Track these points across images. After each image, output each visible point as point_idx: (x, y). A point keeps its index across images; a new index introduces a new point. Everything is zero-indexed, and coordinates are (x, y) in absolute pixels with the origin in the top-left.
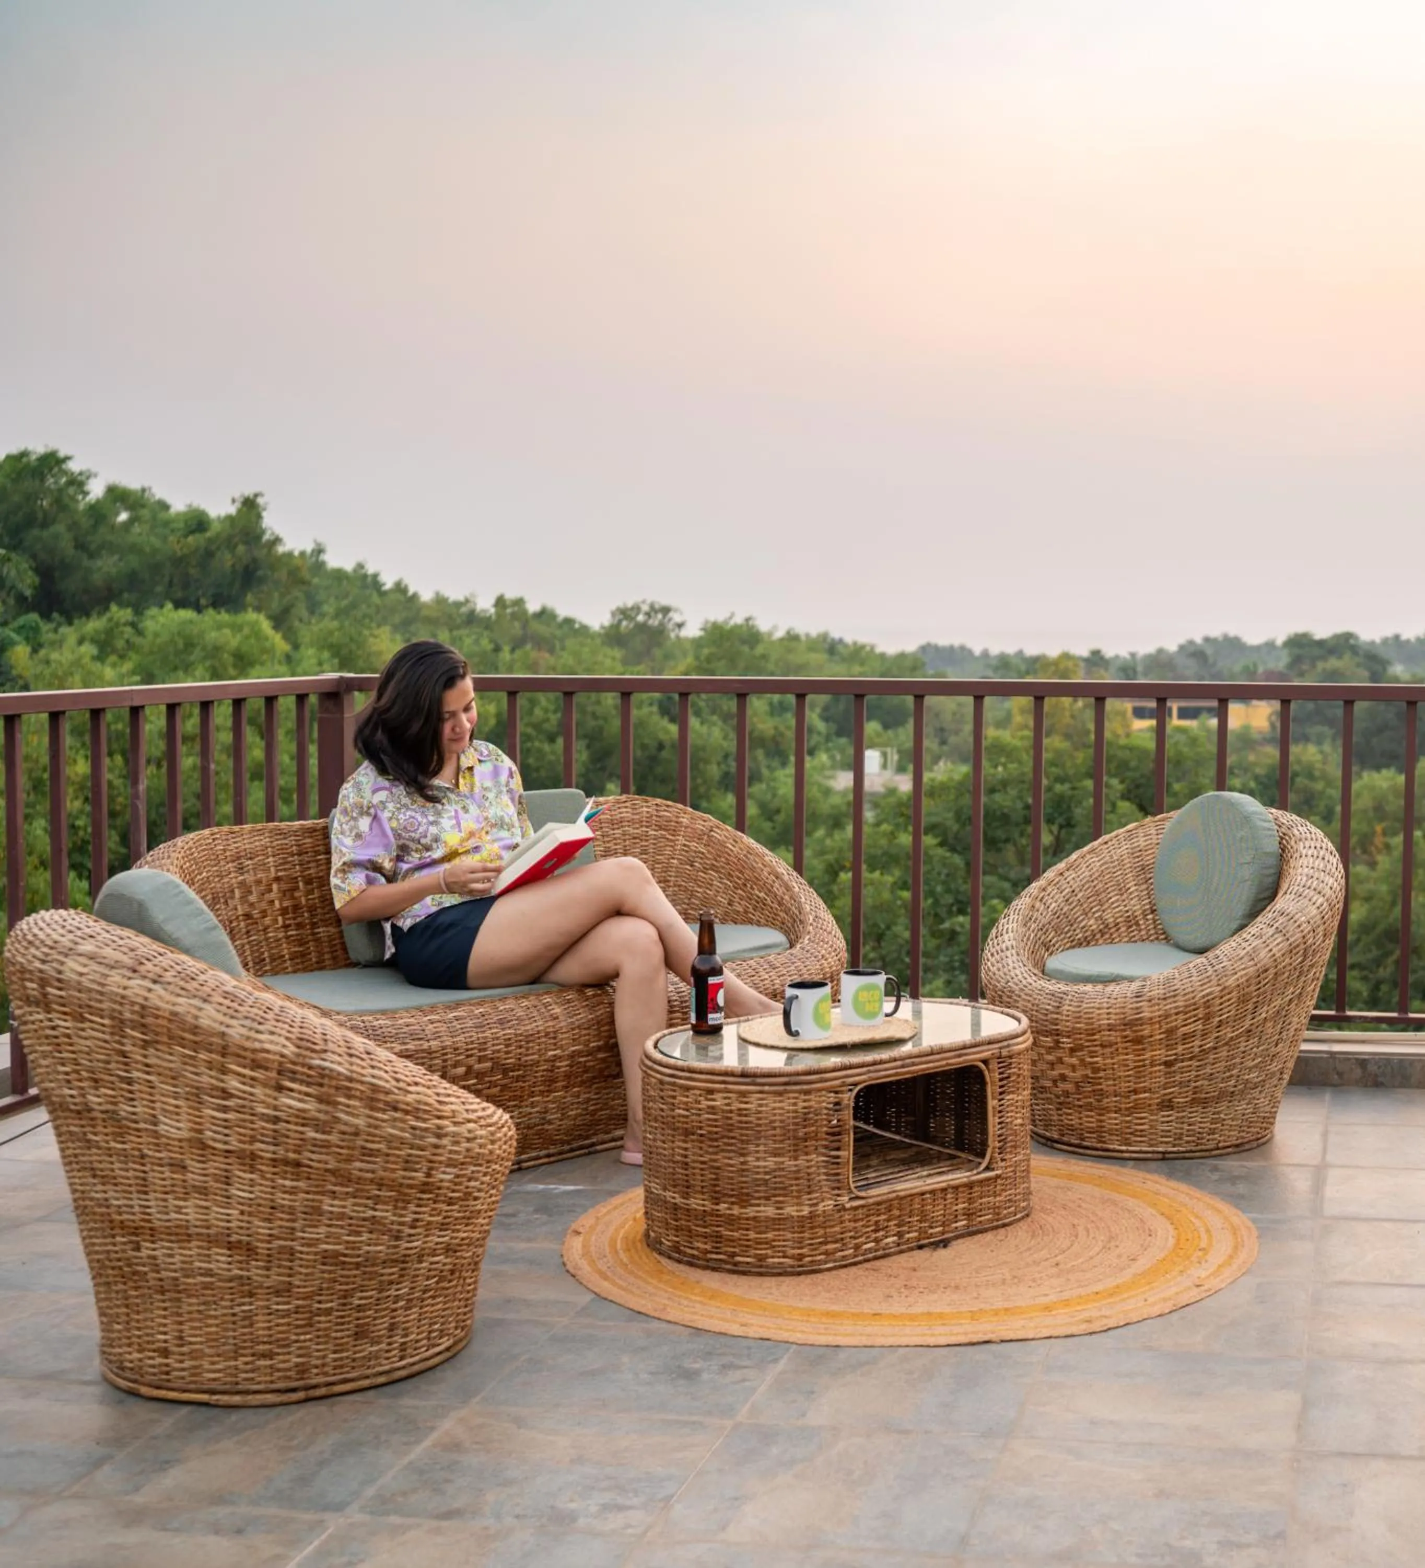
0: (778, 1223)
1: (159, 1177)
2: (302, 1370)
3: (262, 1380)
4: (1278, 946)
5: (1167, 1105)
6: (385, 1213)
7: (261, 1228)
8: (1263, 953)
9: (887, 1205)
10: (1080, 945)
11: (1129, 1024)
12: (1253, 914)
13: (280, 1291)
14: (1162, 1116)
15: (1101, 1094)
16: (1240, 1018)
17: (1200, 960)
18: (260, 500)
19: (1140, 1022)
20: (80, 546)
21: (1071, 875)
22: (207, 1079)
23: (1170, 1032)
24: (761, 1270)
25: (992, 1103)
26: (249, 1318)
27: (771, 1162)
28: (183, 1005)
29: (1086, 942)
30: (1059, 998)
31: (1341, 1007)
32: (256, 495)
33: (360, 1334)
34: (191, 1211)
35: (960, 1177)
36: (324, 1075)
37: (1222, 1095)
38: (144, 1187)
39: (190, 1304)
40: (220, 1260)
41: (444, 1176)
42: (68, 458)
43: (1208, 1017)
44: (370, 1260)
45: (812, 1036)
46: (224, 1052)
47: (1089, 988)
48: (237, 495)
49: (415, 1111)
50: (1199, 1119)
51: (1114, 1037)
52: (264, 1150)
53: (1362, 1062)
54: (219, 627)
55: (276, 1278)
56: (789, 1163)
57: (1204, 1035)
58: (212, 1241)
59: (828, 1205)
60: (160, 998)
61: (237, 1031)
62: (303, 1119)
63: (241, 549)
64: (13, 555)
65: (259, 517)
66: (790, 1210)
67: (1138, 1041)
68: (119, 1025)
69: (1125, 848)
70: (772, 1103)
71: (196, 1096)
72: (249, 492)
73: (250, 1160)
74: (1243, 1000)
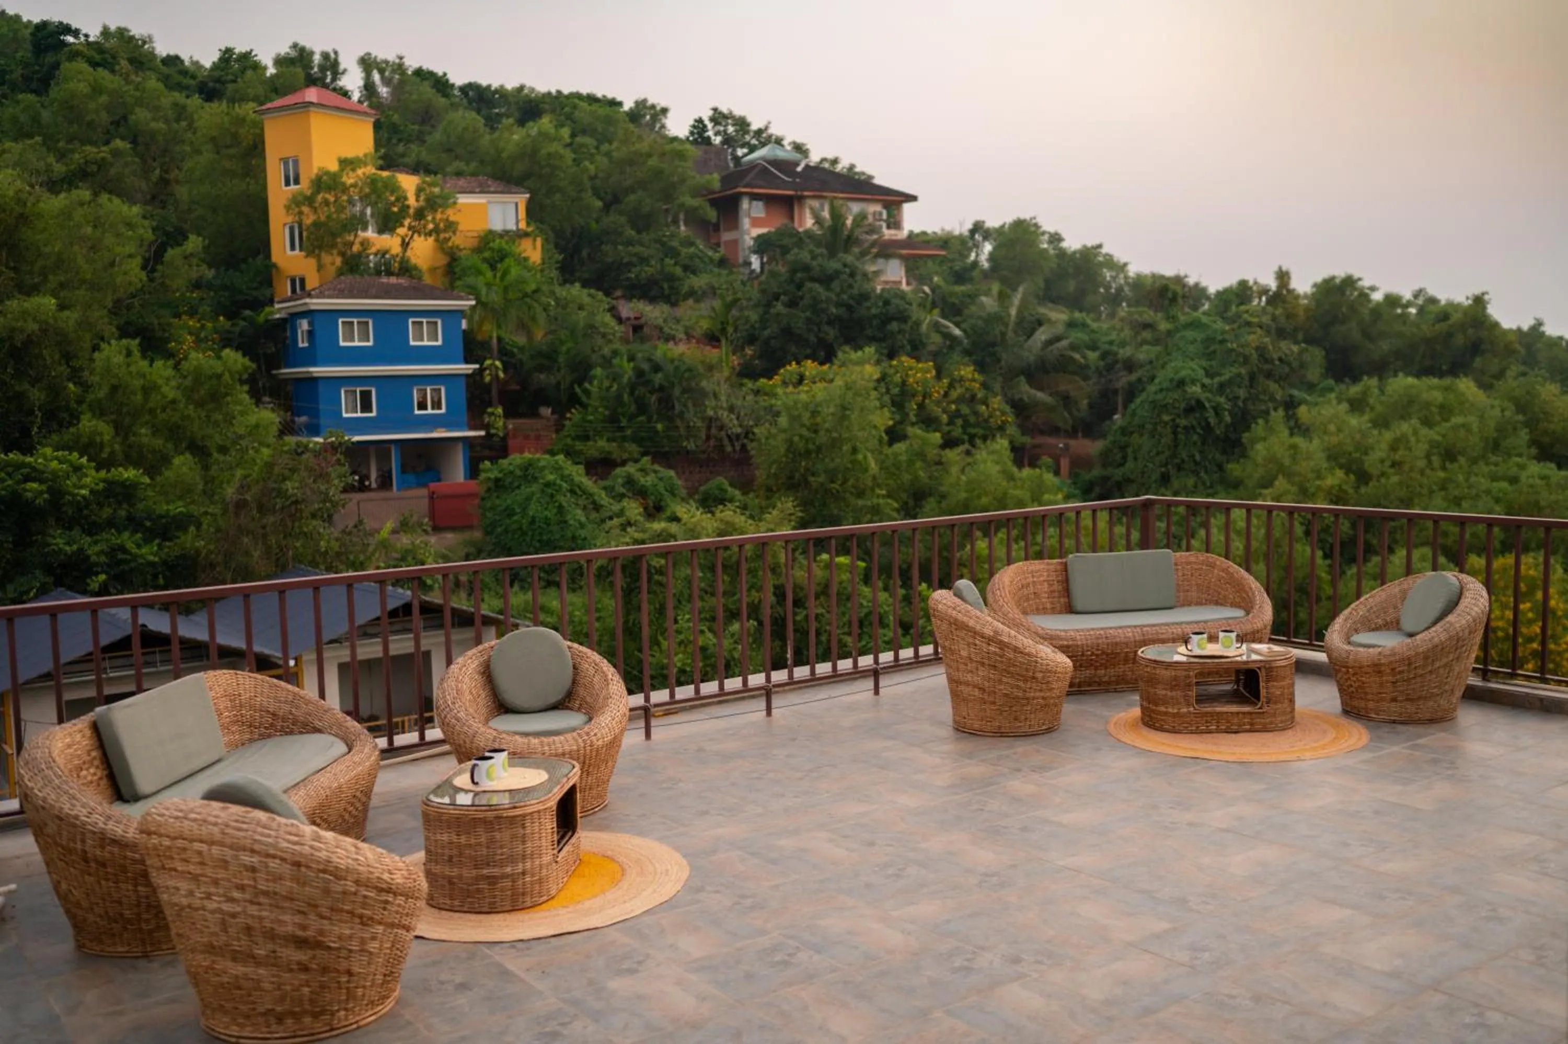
0: (1166, 713)
1: (962, 667)
2: (1000, 727)
3: (989, 729)
4: (1443, 637)
5: (1394, 700)
6: (1021, 684)
7: (987, 684)
8: (1436, 639)
9: (1211, 714)
10: (1373, 630)
11: (1375, 665)
12: (1435, 623)
13: (994, 703)
14: (1393, 704)
15: (1366, 693)
16: (1424, 666)
17: (1409, 640)
18: (1486, 297)
19: (1381, 665)
20: (1366, 335)
21: (1371, 600)
22: (971, 640)
23: (1393, 669)
24: (1161, 729)
25: (1262, 684)
26: (985, 710)
27: (1164, 692)
28: (965, 619)
29: (1377, 629)
30: (1349, 652)
31: (1514, 669)
32: (1483, 294)
33: (1016, 719)
34: (969, 677)
35: (1247, 709)
36: (1001, 641)
37: (1420, 698)
38: (958, 670)
39: (970, 704)
40: (977, 692)
41: (1039, 675)
42: (1360, 279)
43: (1409, 664)
44: (1017, 697)
45: (1198, 652)
46: (975, 633)
47: (1361, 649)
48: (1470, 295)
49: (1029, 655)
50: (1410, 708)
51: (1369, 670)
52: (986, 662)
53: (1541, 699)
54: (1431, 388)
55: (991, 699)
56: (1169, 693)
57: (1409, 672)
58: (975, 686)
59: (1185, 710)
60: (960, 617)
61: (978, 627)
62: (995, 653)
63: (1470, 331)
64: (1310, 348)
65: (1484, 308)
66: (1170, 710)
67: (1380, 672)
68: (950, 624)
69: (1397, 590)
70: (1164, 672)
71: (968, 644)
72: (1477, 292)
73: (983, 664)
74: (1426, 658)
